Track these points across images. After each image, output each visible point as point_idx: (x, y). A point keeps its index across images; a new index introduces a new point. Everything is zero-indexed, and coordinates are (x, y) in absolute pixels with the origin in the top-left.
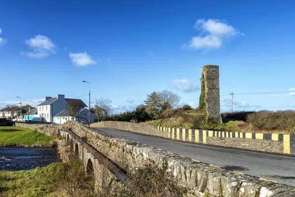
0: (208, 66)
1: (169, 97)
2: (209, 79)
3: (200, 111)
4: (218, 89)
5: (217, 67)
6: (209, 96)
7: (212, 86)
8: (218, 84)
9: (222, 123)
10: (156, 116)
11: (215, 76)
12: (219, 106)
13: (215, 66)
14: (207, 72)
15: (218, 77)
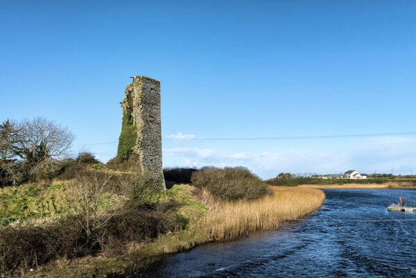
0: (143, 78)
1: (47, 134)
2: (145, 103)
3: (121, 165)
4: (159, 124)
5: (157, 83)
6: (146, 136)
7: (150, 116)
8: (158, 114)
9: (165, 189)
10: (15, 178)
11: (154, 98)
12: (160, 156)
13: (154, 81)
14: (143, 89)
15: (159, 102)
